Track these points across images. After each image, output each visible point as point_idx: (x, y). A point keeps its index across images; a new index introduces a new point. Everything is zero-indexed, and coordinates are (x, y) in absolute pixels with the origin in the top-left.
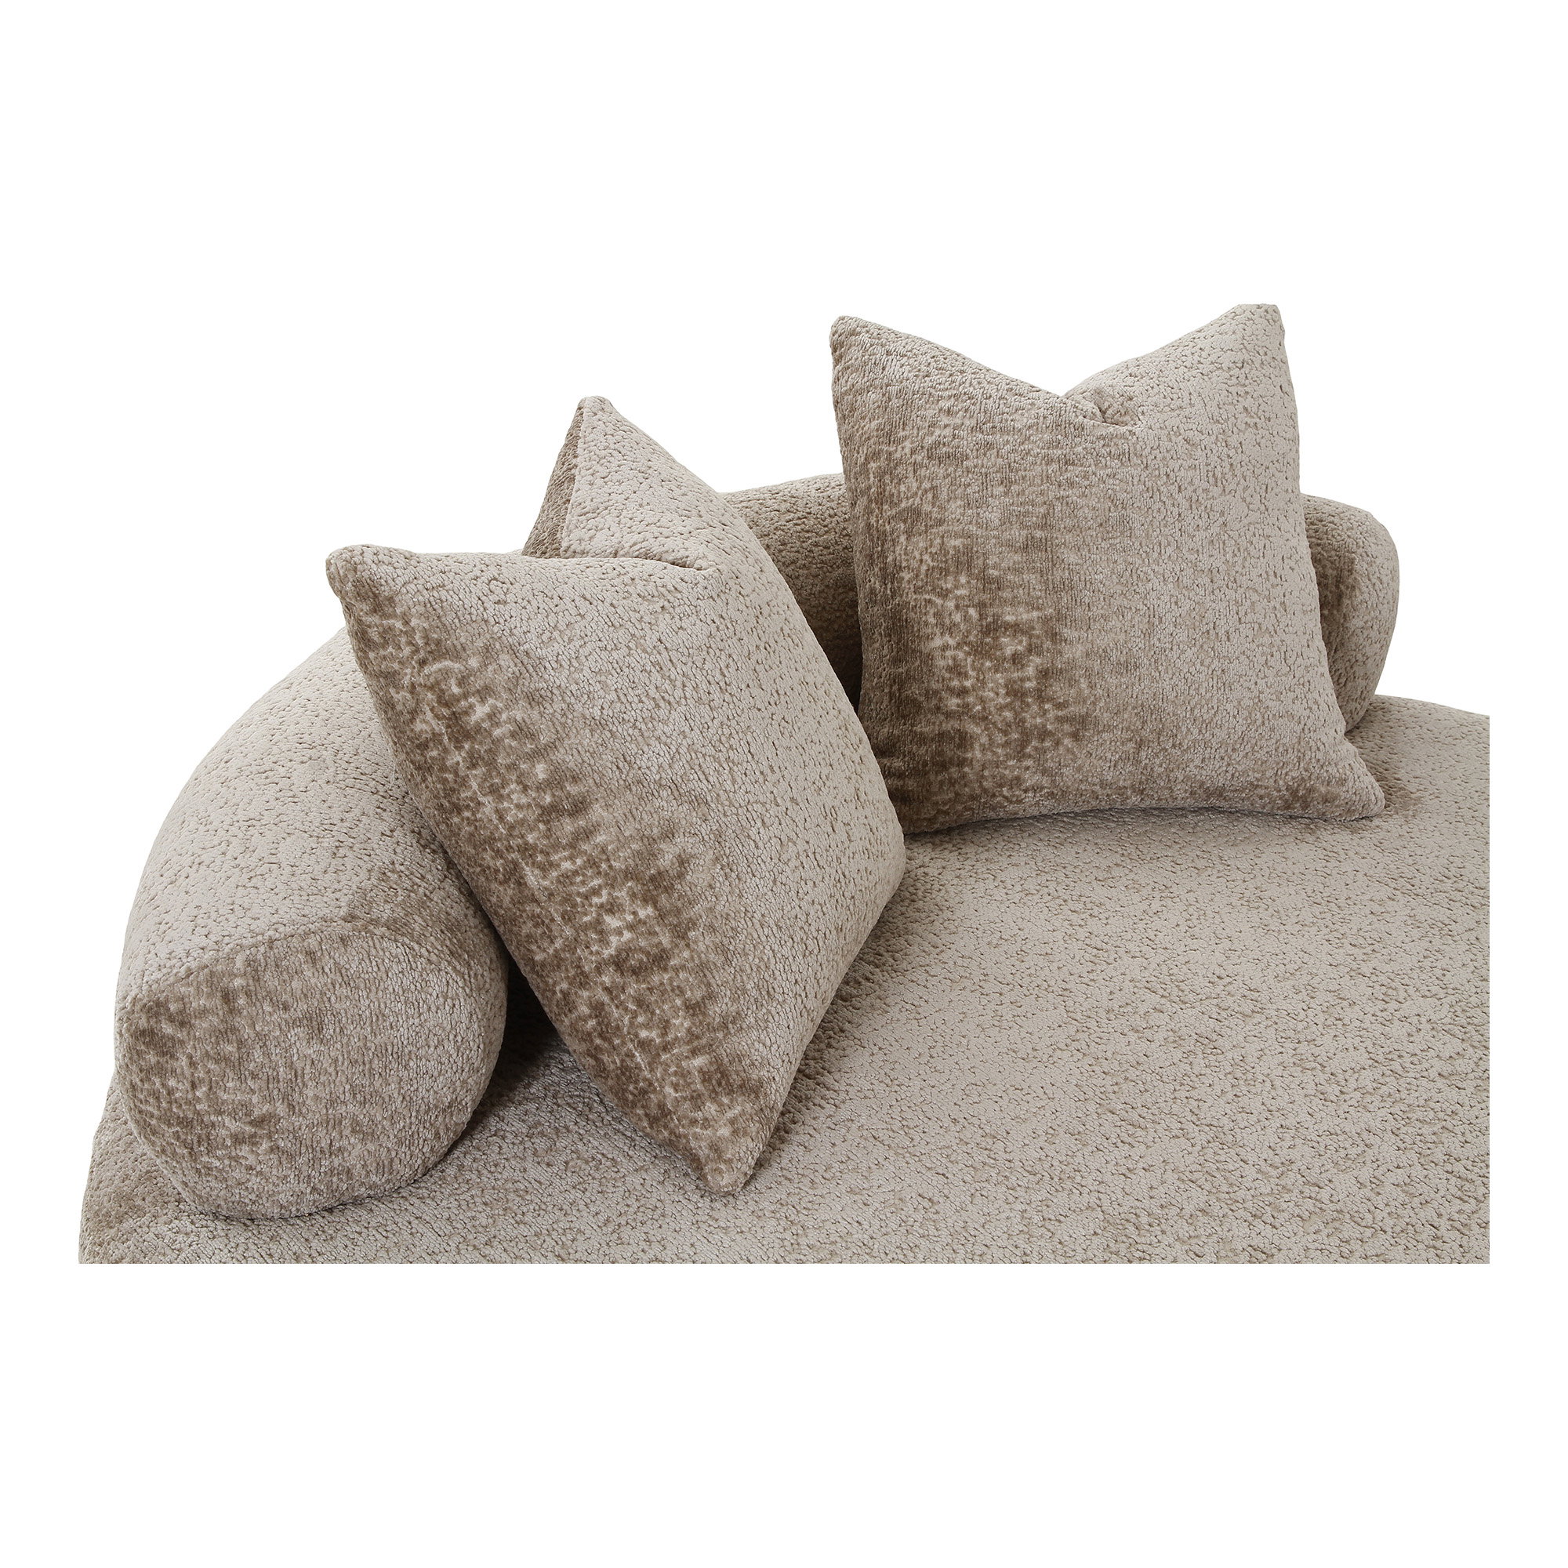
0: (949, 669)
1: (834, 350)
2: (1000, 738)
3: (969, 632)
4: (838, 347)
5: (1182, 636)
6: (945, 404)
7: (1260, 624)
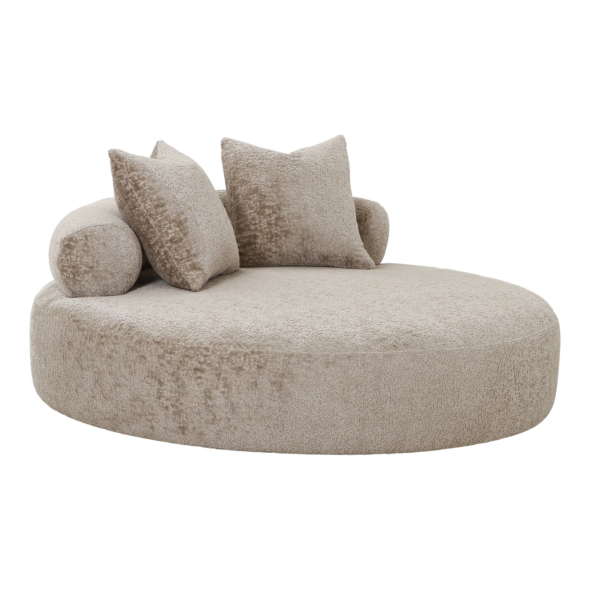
0: (252, 219)
1: (222, 145)
2: (265, 237)
3: (257, 209)
4: (223, 145)
5: (313, 210)
6: (251, 154)
7: (336, 210)
